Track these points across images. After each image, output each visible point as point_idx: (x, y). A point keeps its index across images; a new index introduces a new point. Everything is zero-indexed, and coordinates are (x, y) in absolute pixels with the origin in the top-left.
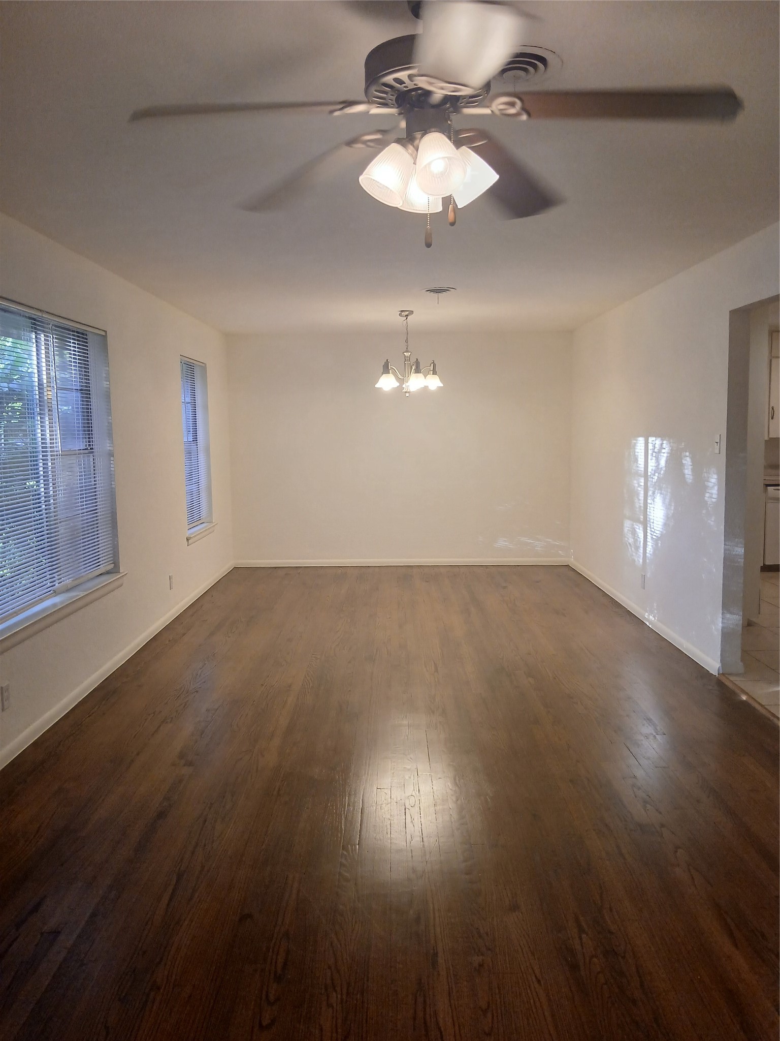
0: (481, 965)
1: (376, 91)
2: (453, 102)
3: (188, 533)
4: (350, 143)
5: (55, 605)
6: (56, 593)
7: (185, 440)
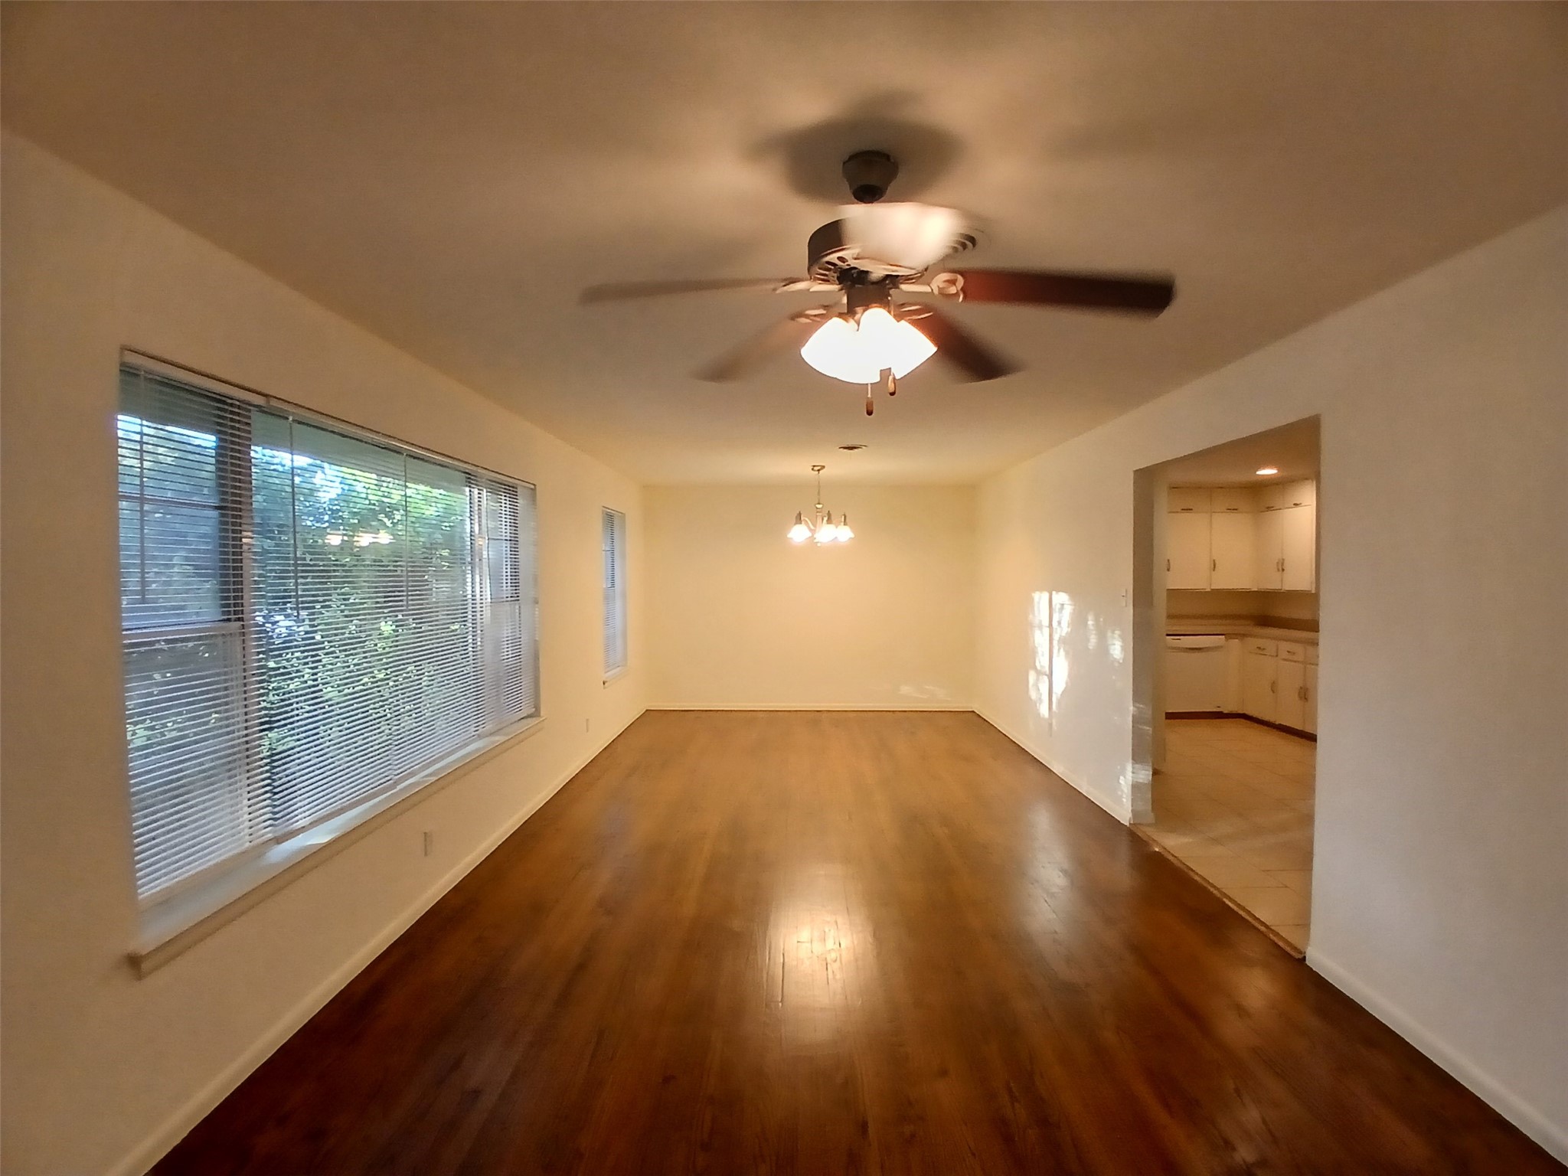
0: (913, 1136)
1: (820, 269)
2: (892, 280)
3: (605, 677)
4: (794, 317)
5: (477, 750)
6: (480, 737)
7: (605, 587)
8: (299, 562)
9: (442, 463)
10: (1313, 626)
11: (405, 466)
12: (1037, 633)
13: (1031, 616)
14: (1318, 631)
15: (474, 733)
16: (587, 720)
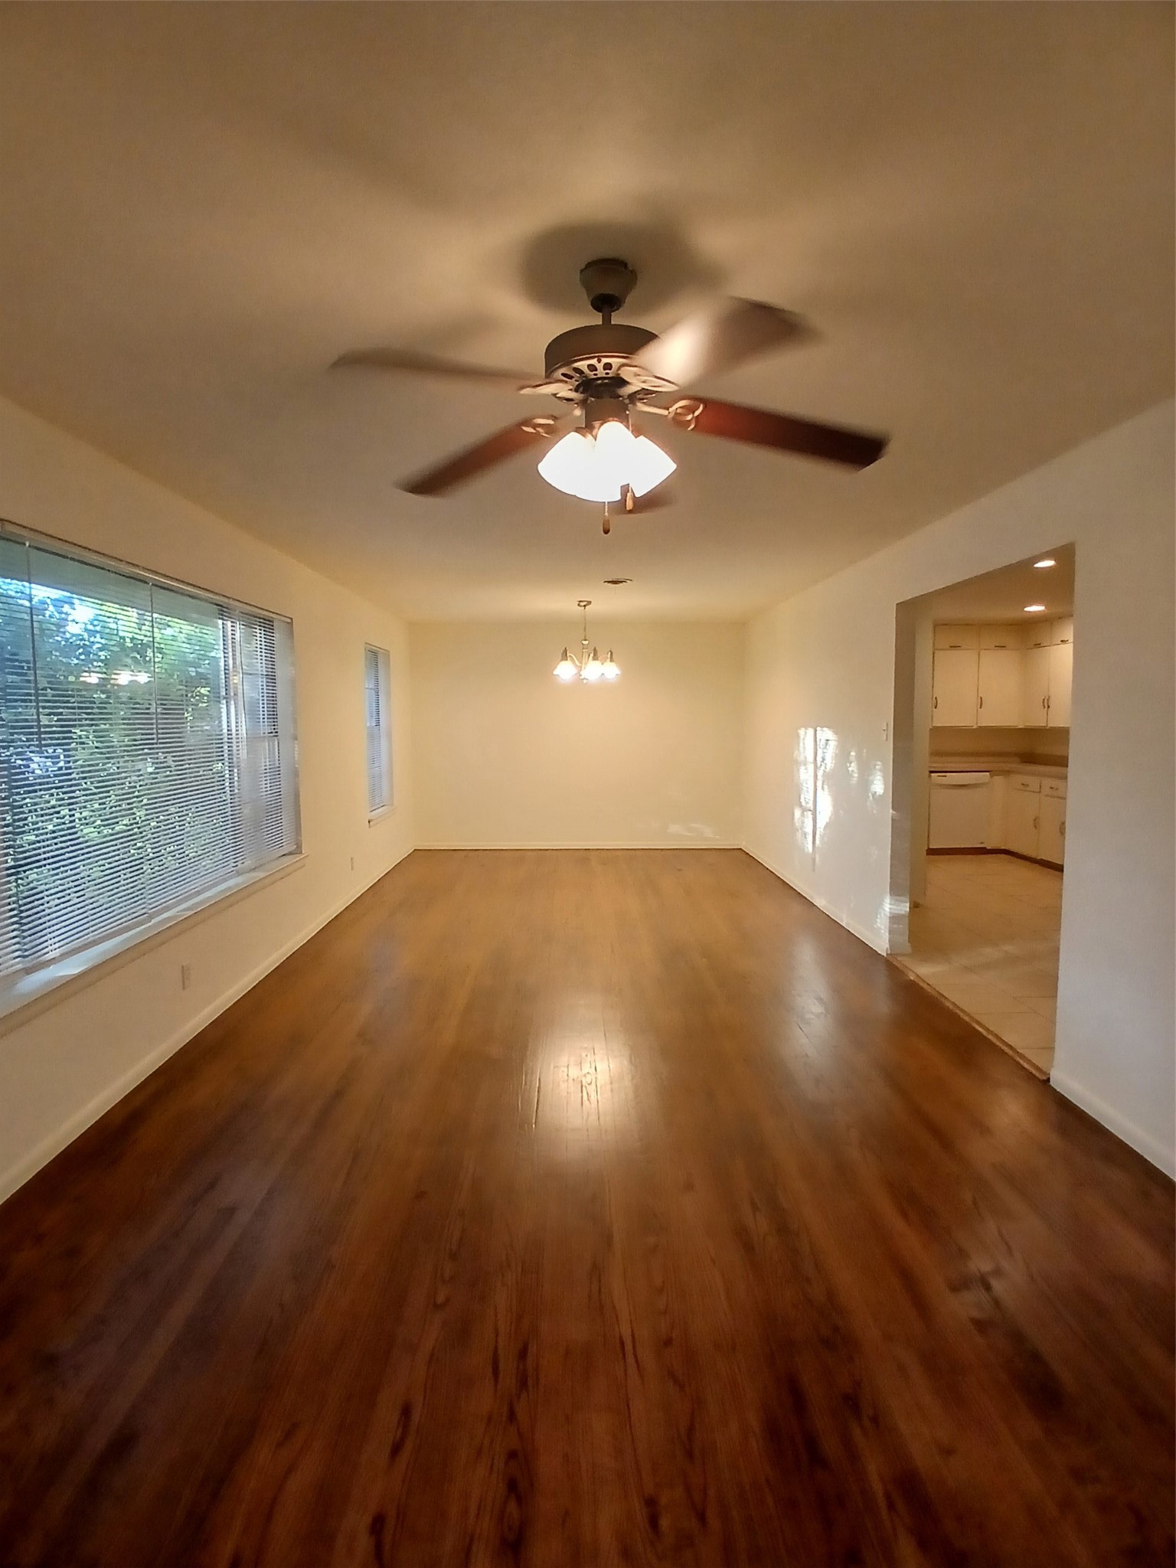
0: (656, 1246)
3: (370, 816)
5: (236, 886)
7: (368, 725)
8: (40, 698)
9: (190, 594)
10: (1063, 762)
11: (151, 595)
12: (802, 769)
13: (796, 753)
14: (1067, 766)
15: (233, 869)
16: (352, 859)
